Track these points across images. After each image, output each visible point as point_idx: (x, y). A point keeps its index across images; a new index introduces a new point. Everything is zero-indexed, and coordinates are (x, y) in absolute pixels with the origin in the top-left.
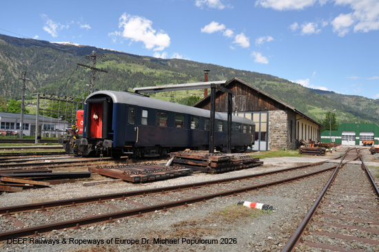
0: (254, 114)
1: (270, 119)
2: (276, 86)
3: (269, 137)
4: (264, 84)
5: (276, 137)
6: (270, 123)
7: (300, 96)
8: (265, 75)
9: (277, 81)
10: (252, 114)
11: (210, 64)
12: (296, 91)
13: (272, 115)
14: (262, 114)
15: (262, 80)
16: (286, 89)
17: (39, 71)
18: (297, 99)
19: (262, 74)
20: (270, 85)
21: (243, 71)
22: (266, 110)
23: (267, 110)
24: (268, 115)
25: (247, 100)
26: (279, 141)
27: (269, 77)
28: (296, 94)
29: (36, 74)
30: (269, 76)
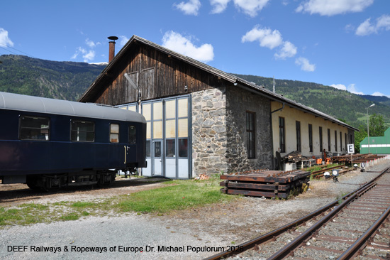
0: (167, 103)
1: (194, 110)
2: (321, 94)
3: (194, 150)
4: (308, 92)
5: (205, 149)
6: (194, 118)
7: (347, 103)
8: (308, 83)
9: (322, 89)
10: (164, 103)
11: (249, 76)
12: (343, 98)
13: (198, 100)
14: (180, 101)
15: (306, 89)
16: (332, 97)
17: (79, 93)
18: (345, 107)
19: (305, 83)
20: (314, 93)
21: (285, 81)
22: (187, 92)
23: (189, 91)
24: (190, 101)
25: (156, 74)
26: (211, 156)
27: (313, 86)
28: (343, 102)
29: (76, 96)
30: (313, 84)
